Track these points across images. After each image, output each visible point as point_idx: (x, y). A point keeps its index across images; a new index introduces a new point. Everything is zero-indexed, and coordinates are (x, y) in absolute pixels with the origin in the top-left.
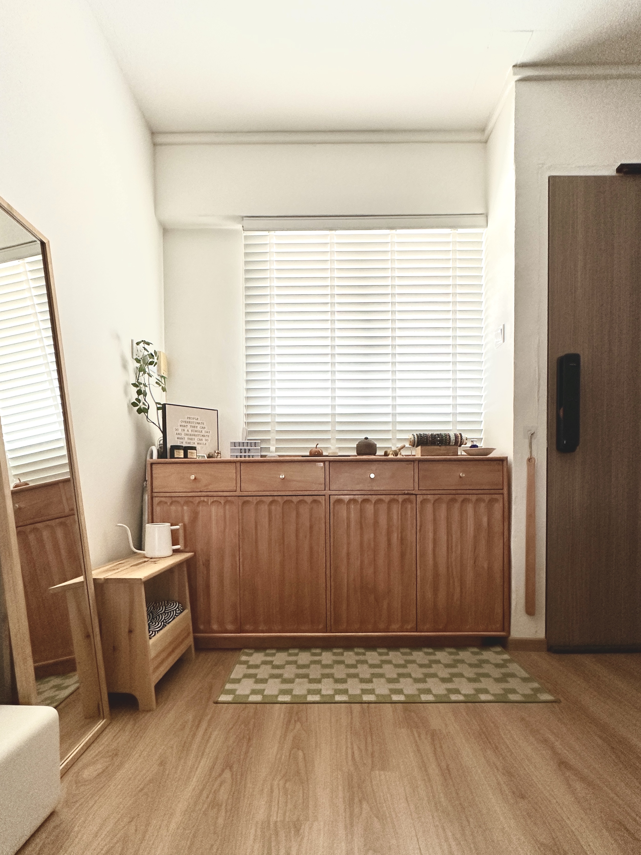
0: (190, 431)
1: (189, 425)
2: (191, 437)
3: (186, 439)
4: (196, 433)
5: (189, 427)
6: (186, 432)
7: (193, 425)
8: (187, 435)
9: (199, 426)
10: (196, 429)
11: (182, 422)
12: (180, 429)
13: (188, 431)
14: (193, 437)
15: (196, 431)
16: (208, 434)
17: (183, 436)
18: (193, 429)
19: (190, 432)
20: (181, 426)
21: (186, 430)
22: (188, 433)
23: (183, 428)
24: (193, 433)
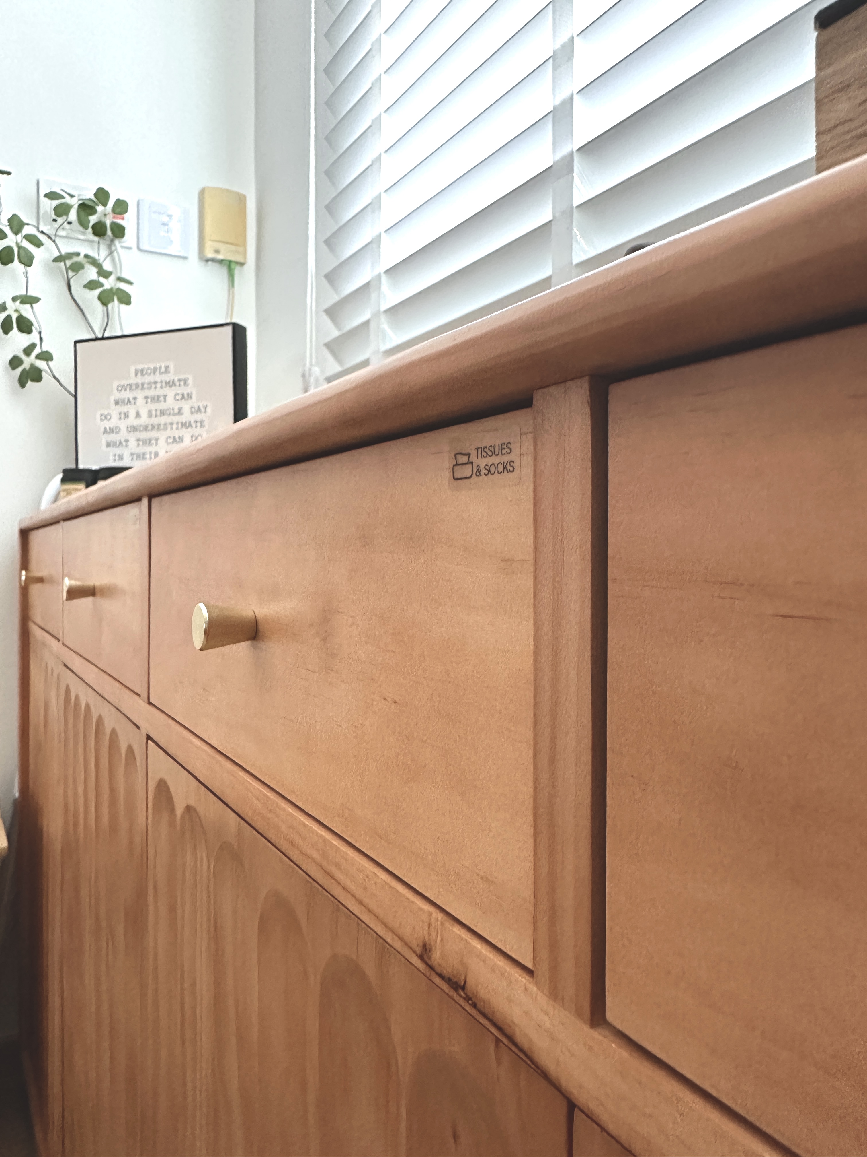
0: (144, 413)
1: (140, 395)
2: (144, 435)
3: (133, 443)
4: (163, 420)
5: (140, 401)
6: (132, 421)
7: (151, 393)
8: (135, 429)
9: (170, 393)
10: (162, 406)
11: (122, 388)
12: (115, 411)
13: (138, 415)
14: (153, 434)
15: (163, 413)
16: (198, 417)
17: (123, 434)
18: (153, 407)
19: (144, 419)
20: (117, 403)
21: (132, 414)
22: (136, 422)
23: (124, 409)
24: (155, 421)
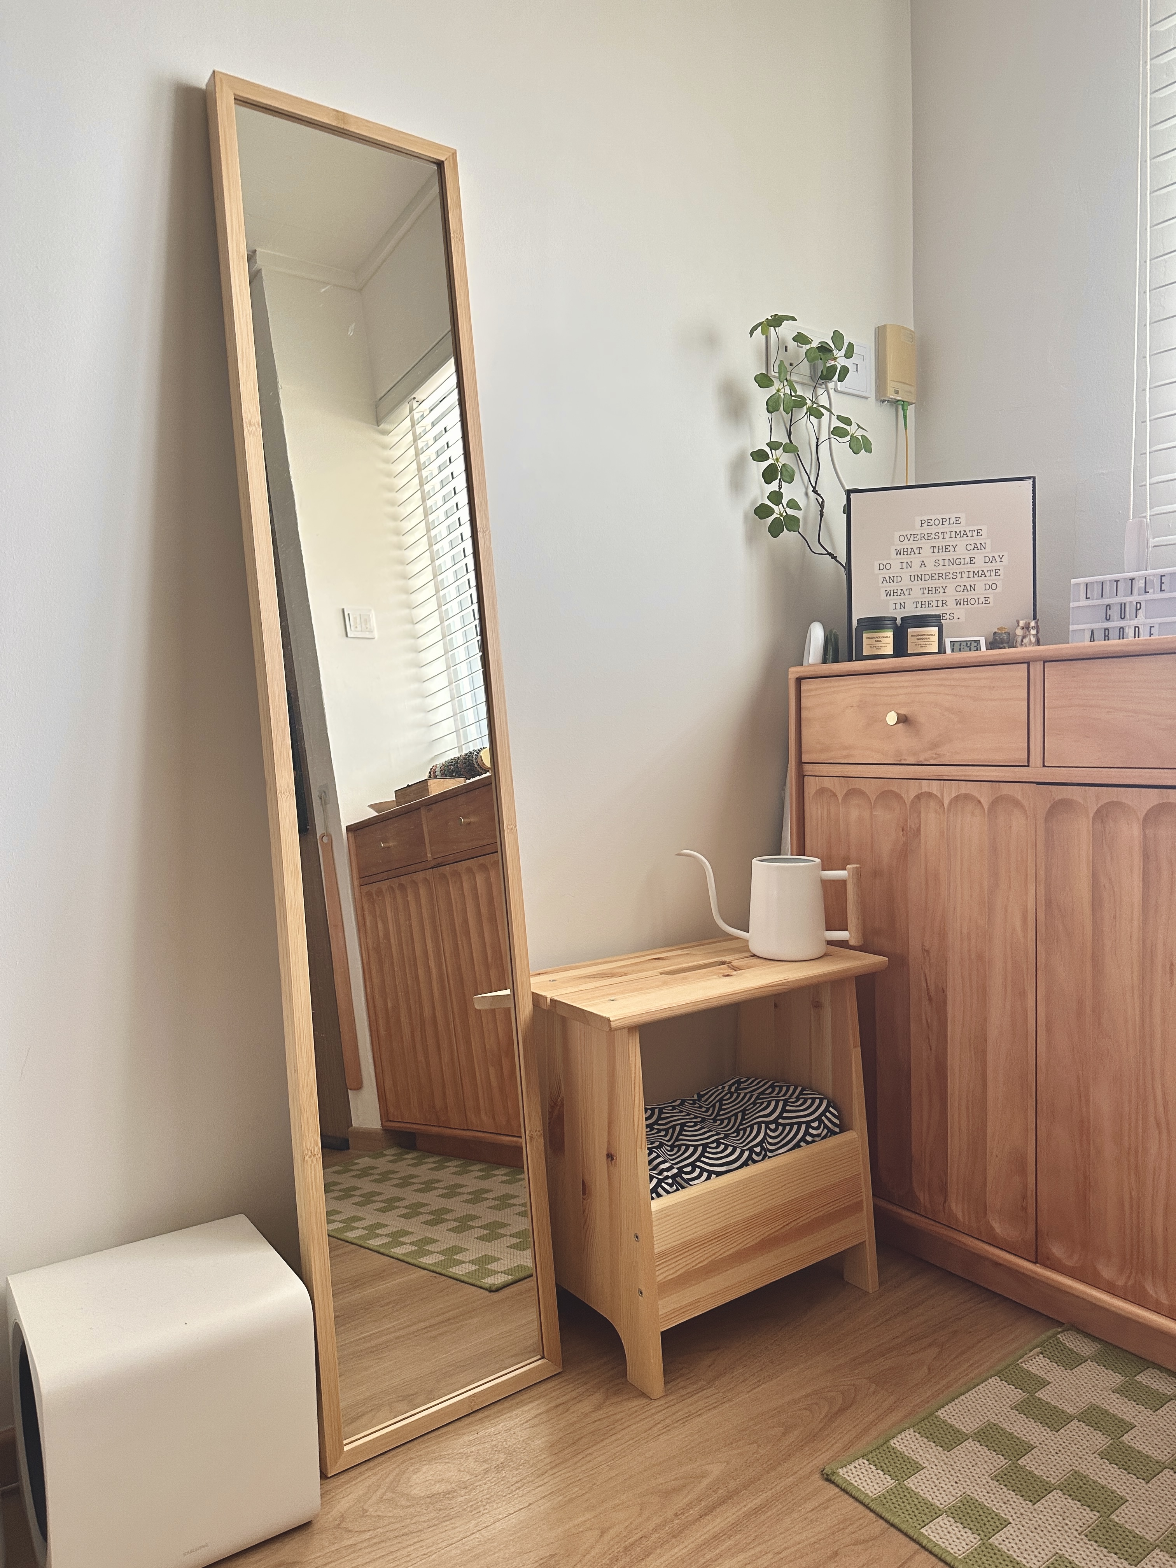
0: (930, 563)
1: (926, 545)
2: (931, 584)
3: (916, 591)
4: (952, 569)
5: (926, 551)
6: (916, 569)
7: (940, 542)
8: (919, 577)
9: (961, 543)
10: (950, 555)
11: (903, 538)
12: (897, 561)
13: (923, 564)
14: (941, 583)
15: (952, 562)
16: (994, 566)
17: (906, 583)
18: (941, 556)
19: (930, 568)
20: (898, 553)
21: (916, 563)
22: (923, 571)
23: (905, 558)
24: (942, 570)
